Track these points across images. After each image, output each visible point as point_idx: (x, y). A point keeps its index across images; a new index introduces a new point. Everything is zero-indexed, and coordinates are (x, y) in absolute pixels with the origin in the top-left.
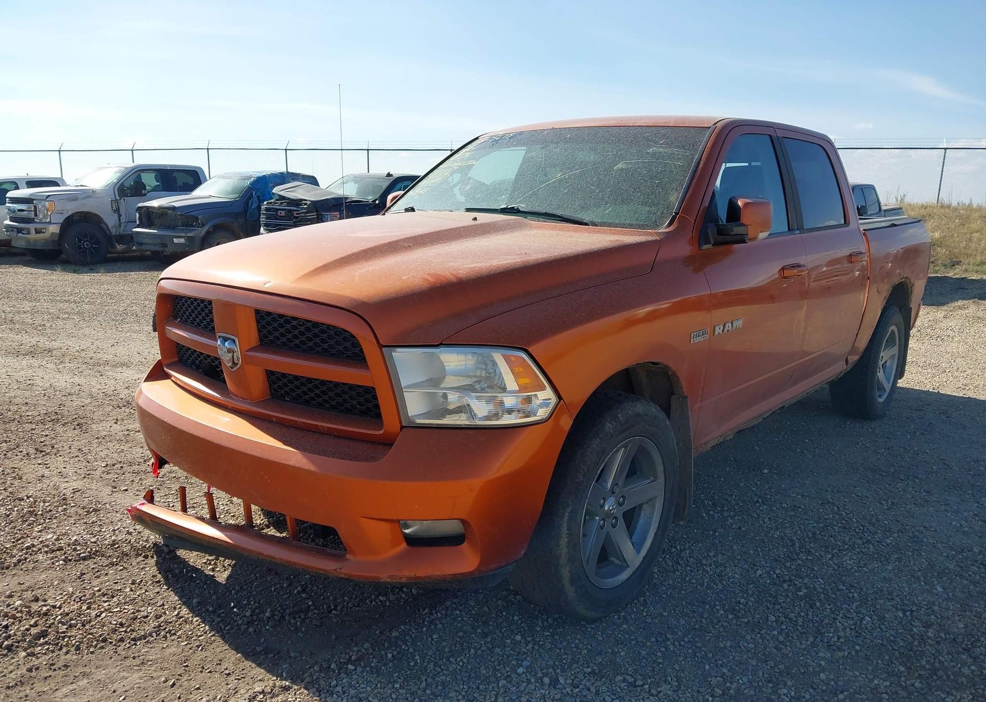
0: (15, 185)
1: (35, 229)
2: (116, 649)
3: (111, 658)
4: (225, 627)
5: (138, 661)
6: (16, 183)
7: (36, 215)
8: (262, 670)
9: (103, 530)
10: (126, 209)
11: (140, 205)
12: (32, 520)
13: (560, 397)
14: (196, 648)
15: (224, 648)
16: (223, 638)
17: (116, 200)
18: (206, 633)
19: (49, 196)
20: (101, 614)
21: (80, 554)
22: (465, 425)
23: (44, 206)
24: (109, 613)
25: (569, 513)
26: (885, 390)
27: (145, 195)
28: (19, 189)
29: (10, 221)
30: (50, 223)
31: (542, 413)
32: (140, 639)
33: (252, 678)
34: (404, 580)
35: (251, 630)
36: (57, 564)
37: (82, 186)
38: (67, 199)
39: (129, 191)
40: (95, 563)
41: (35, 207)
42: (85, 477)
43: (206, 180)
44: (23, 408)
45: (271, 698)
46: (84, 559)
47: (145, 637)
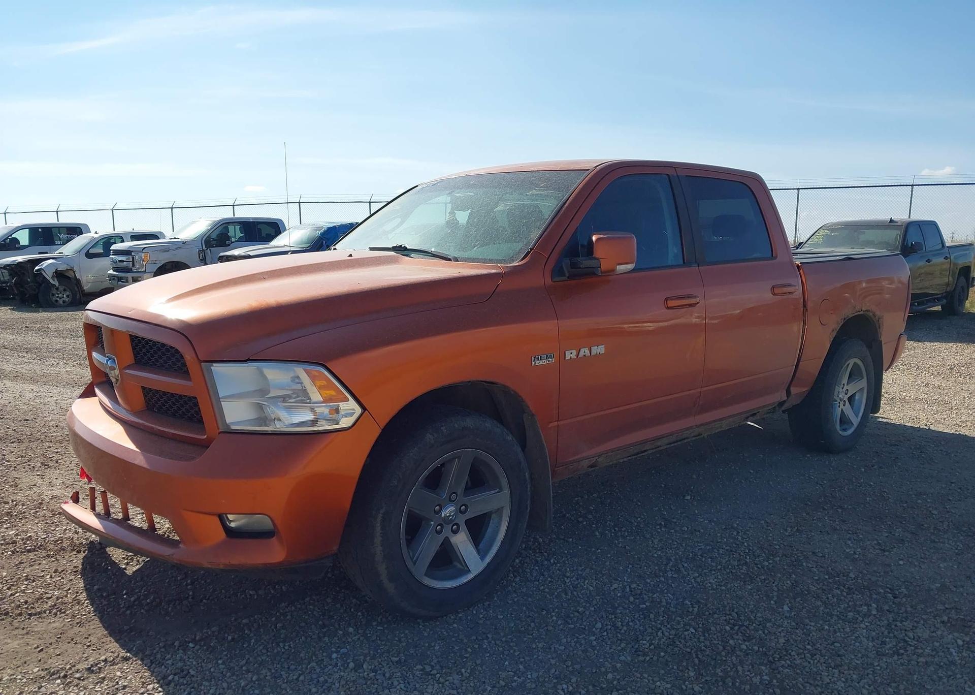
0: (121, 238)
1: (132, 277)
2: (12, 621)
3: (5, 627)
4: (108, 609)
5: (25, 631)
6: (121, 237)
7: (133, 265)
8: (117, 645)
9: (57, 529)
10: (212, 258)
11: (222, 254)
12: (5, 519)
13: (364, 408)
14: (76, 625)
15: (99, 626)
16: (101, 619)
17: (203, 250)
18: (89, 613)
19: (145, 248)
20: (16, 594)
21: (27, 547)
22: (271, 431)
23: (141, 257)
24: (23, 593)
25: (382, 514)
26: (852, 423)
27: (229, 245)
28: (124, 242)
29: (114, 271)
30: (145, 272)
31: (346, 422)
32: (35, 614)
33: (105, 650)
34: (221, 567)
35: (128, 612)
36: (5, 554)
37: (175, 238)
38: (160, 250)
39: (215, 242)
40: (35, 555)
41: (133, 258)
42: (68, 487)
43: (285, 230)
44: (53, 430)
45: (111, 665)
46: (29, 551)
47: (40, 613)
